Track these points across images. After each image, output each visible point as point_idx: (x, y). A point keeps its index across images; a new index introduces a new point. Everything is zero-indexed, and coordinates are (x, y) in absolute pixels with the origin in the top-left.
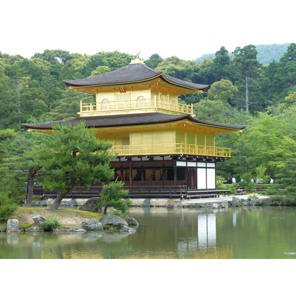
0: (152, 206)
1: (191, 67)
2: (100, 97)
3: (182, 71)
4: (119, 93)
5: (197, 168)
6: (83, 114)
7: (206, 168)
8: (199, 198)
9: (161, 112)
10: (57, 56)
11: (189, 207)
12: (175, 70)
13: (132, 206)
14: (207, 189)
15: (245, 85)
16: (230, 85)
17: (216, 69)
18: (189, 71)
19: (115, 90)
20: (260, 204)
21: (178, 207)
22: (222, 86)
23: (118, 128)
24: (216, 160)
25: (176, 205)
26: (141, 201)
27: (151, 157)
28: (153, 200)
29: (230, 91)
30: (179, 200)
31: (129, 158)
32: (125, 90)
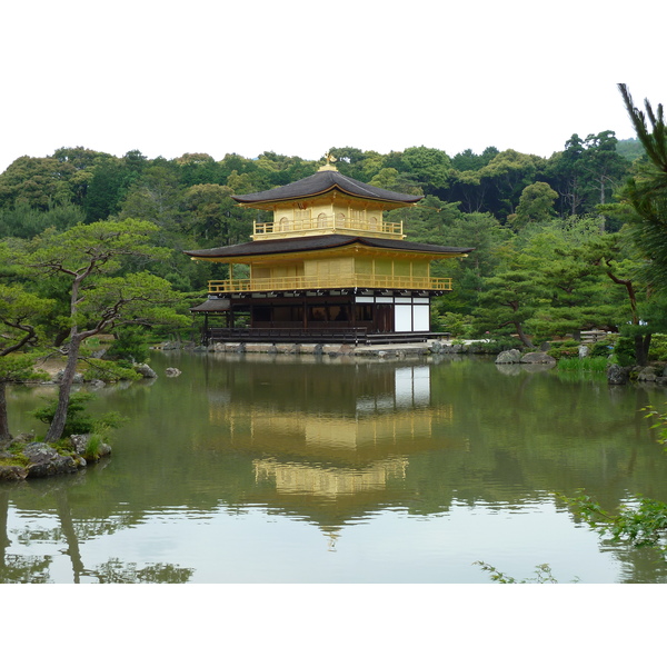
0: (324, 354)
1: (531, 163)
2: (278, 216)
3: (519, 170)
4: (298, 210)
5: (393, 304)
6: (256, 237)
7: (412, 304)
8: (387, 343)
9: (338, 233)
10: (345, 156)
11: (363, 354)
12: (508, 169)
13: (303, 353)
14: (412, 332)
15: (600, 187)
16: (546, 190)
17: (565, 166)
18: (528, 169)
19: (294, 206)
20: (463, 352)
21: (350, 355)
22: (536, 190)
23: (281, 256)
24: (431, 294)
25: (347, 352)
26: (313, 346)
27: (326, 292)
28: (327, 346)
29: (546, 198)
30: (353, 346)
31: (303, 293)
32: (305, 206)
